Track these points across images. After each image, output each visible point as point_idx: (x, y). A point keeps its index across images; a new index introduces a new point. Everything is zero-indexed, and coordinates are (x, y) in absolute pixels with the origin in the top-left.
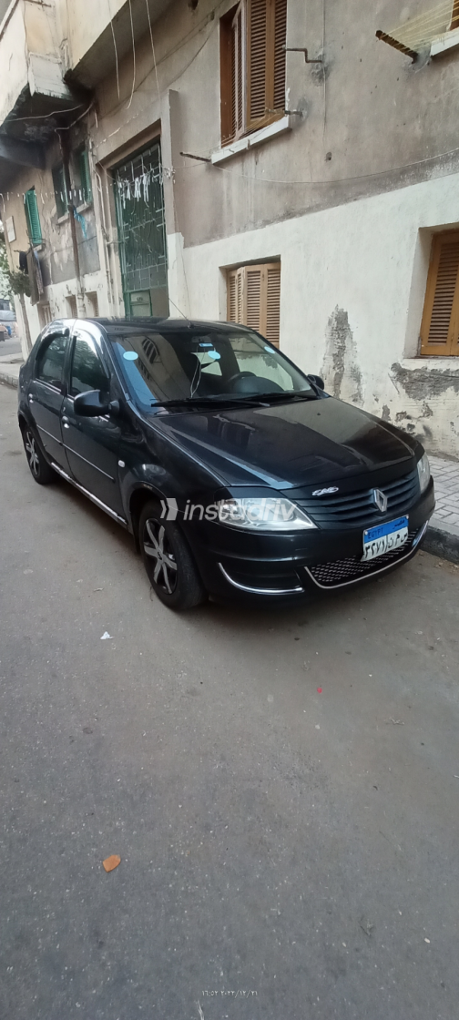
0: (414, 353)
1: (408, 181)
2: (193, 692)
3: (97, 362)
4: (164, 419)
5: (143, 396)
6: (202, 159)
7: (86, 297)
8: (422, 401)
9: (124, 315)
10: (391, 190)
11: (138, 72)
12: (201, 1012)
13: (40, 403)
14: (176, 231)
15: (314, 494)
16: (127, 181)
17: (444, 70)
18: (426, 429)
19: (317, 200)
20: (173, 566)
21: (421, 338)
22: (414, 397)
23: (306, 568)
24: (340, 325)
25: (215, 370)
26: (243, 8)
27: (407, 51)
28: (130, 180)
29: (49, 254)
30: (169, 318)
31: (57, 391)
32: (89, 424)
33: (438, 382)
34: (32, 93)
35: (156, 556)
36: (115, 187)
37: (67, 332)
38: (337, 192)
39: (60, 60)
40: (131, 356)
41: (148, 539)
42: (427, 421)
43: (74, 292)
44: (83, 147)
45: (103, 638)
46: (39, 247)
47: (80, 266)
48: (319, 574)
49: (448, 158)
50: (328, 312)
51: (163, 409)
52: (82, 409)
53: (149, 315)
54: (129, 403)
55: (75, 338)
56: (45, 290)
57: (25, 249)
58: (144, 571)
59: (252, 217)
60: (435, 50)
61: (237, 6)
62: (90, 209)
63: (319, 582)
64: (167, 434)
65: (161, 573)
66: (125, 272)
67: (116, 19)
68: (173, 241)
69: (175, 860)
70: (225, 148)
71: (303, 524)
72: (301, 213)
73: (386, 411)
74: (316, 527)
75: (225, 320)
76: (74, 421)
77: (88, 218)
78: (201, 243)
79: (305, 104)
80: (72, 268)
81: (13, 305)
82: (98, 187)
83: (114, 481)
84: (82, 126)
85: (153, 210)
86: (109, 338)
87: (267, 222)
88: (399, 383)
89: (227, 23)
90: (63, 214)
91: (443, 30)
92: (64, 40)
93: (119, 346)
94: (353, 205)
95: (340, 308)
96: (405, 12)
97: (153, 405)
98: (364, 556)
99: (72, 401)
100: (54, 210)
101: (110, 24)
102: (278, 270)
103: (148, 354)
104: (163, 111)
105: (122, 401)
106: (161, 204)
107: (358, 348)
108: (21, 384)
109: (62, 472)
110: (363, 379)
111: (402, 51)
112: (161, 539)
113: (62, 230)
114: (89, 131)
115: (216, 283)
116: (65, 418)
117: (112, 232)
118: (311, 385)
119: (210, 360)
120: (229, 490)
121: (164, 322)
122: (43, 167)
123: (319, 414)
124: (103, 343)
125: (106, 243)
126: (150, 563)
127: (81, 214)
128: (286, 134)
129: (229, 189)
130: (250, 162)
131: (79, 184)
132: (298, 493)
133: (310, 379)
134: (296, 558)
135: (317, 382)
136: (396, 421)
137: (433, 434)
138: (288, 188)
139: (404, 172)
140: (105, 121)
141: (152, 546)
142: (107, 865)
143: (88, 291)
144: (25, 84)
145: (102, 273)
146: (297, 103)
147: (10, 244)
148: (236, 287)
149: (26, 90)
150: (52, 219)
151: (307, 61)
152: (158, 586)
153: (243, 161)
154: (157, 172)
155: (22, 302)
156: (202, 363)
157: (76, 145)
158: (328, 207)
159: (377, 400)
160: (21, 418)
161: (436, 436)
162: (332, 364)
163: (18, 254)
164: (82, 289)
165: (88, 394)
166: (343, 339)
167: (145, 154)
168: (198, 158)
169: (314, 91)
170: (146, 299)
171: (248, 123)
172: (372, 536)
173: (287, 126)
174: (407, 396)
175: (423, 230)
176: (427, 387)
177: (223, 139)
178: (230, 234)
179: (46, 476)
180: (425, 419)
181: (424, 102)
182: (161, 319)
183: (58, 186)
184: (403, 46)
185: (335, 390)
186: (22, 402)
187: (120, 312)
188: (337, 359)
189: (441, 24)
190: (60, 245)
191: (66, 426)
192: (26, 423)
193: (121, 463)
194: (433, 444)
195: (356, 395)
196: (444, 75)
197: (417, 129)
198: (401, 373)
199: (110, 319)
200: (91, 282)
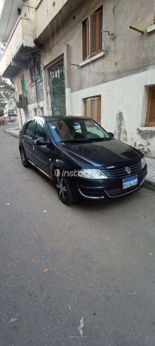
0: (144, 125)
1: (141, 71)
2: (70, 227)
3: (43, 129)
4: (63, 146)
5: (57, 139)
6: (77, 65)
7: (40, 109)
8: (147, 140)
9: (52, 115)
10: (136, 74)
11: (56, 39)
12: (70, 307)
13: (26, 142)
14: (68, 88)
15: (107, 168)
16: (53, 72)
17: (151, 37)
18: (148, 149)
19: (112, 77)
20: (65, 190)
21: (146, 120)
22: (144, 139)
23: (105, 190)
24: (120, 116)
25: (80, 131)
26: (89, 19)
27: (140, 31)
28: (54, 72)
29: (28, 95)
30: (66, 116)
31: (31, 138)
32: (40, 148)
33: (152, 134)
34: (24, 46)
35: (61, 188)
36: (49, 74)
37: (34, 120)
38: (119, 75)
39: (33, 36)
40: (53, 127)
41: (58, 183)
42: (148, 147)
43: (36, 107)
44: (40, 62)
45: (44, 212)
46: (25, 93)
47: (38, 99)
48: (109, 193)
49: (153, 63)
50: (116, 112)
51: (63, 143)
52: (39, 143)
53: (60, 114)
54: (53, 141)
55: (37, 122)
56: (27, 107)
57: (21, 94)
58: (57, 193)
59: (92, 83)
60: (149, 31)
61: (87, 18)
62: (42, 81)
63: (109, 195)
64: (64, 151)
65: (62, 193)
66: (52, 100)
67: (50, 23)
68: (67, 91)
69: (64, 271)
70: (84, 62)
71: (104, 177)
72: (108, 81)
73: (135, 144)
74: (108, 178)
75: (84, 116)
76: (36, 147)
77: (41, 84)
78: (76, 91)
79: (108, 48)
80: (36, 100)
81: (17, 111)
82: (44, 74)
83: (48, 165)
84: (39, 56)
85: (61, 81)
86: (47, 122)
87: (97, 84)
88: (139, 135)
89: (84, 24)
90: (33, 83)
91: (151, 25)
92: (34, 30)
93: (50, 124)
94: (124, 79)
95: (120, 111)
96: (139, 19)
97: (60, 142)
98: (123, 187)
99: (36, 141)
100: (30, 81)
101: (48, 25)
102: (100, 99)
103: (59, 127)
104: (64, 51)
105: (51, 141)
106: (63, 79)
107: (126, 124)
108: (20, 137)
109: (32, 163)
110: (128, 133)
111: (138, 31)
112: (62, 182)
113: (32, 88)
114: (41, 57)
115: (81, 103)
116: (33, 146)
117: (48, 88)
118: (109, 136)
119: (78, 128)
120: (82, 167)
121: (64, 117)
122: (27, 68)
123: (111, 144)
124: (45, 123)
125: (46, 92)
126: (58, 190)
127: (39, 83)
128: (103, 57)
129: (85, 74)
130: (92, 66)
131: (38, 73)
132: (103, 168)
133: (109, 134)
134: (102, 187)
135: (111, 135)
136: (139, 147)
137: (151, 151)
138: (104, 74)
139: (140, 68)
140: (47, 54)
141: (59, 185)
142: (45, 271)
143: (40, 107)
144: (22, 43)
145: (45, 101)
146: (106, 48)
147: (16, 92)
148: (87, 105)
149: (22, 45)
150: (30, 84)
151: (109, 35)
152: (61, 197)
153: (89, 65)
154: (62, 69)
155: (20, 110)
156: (75, 129)
157: (37, 61)
158: (116, 79)
159: (132, 140)
160: (20, 147)
161: (152, 152)
162: (118, 129)
163: (19, 95)
164: (39, 106)
165: (40, 139)
166: (121, 121)
167: (59, 64)
168: (75, 65)
169: (111, 44)
170: (59, 109)
171: (91, 54)
172: (125, 181)
173: (103, 54)
174: (142, 139)
175: (145, 86)
176: (148, 136)
177: (83, 59)
178: (85, 88)
179: (27, 165)
180: (148, 146)
181: (145, 46)
182: (63, 116)
183: (31, 75)
184: (138, 30)
185: (119, 137)
186: (20, 142)
187: (50, 114)
188: (119, 127)
189: (150, 23)
190: (32, 93)
191: (34, 149)
192: (21, 148)
193: (50, 160)
194: (150, 154)
195: (125, 139)
196: (152, 38)
197: (143, 55)
198: (140, 131)
199: (47, 116)
200: (41, 104)
